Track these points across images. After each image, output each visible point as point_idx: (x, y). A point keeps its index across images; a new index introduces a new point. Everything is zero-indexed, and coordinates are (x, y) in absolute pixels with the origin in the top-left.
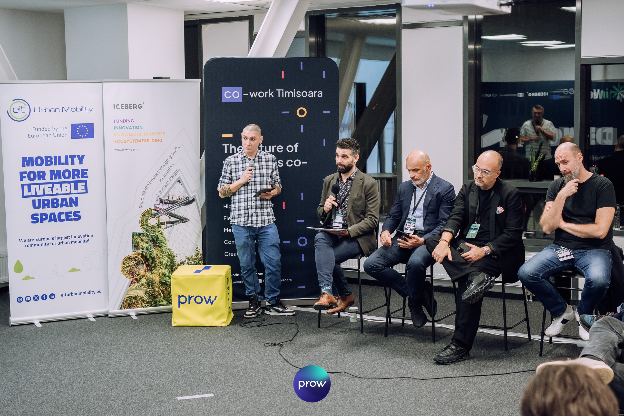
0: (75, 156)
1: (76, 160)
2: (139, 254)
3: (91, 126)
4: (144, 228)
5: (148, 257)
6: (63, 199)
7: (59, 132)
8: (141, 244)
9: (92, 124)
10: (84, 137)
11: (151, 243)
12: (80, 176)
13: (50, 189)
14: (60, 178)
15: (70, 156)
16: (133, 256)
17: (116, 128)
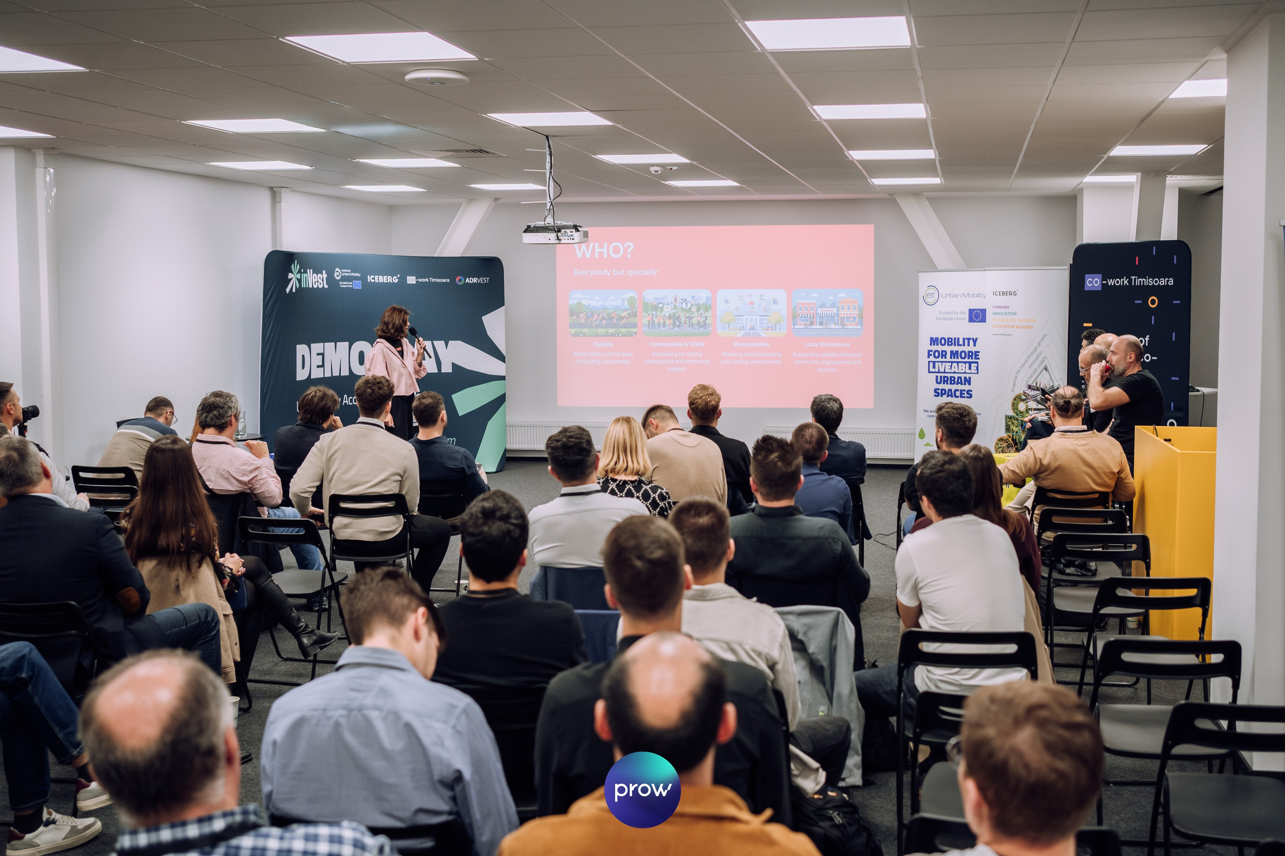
0: (970, 339)
1: (971, 341)
2: (1010, 437)
3: (984, 311)
4: (1015, 412)
5: (1017, 441)
6: (959, 378)
7: (959, 316)
8: (1012, 427)
9: (986, 309)
10: (978, 322)
11: (1020, 428)
12: (974, 357)
13: (950, 367)
14: (958, 358)
15: (967, 339)
16: (1005, 438)
17: (995, 313)
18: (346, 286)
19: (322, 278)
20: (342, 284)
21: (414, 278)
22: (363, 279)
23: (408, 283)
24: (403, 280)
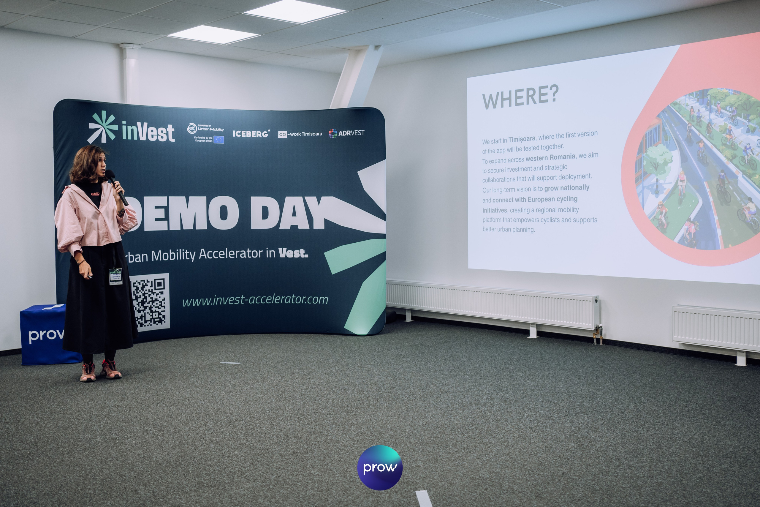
18: (204, 141)
19: (165, 132)
20: (198, 139)
21: (286, 132)
22: (227, 134)
23: (279, 137)
24: (273, 135)
